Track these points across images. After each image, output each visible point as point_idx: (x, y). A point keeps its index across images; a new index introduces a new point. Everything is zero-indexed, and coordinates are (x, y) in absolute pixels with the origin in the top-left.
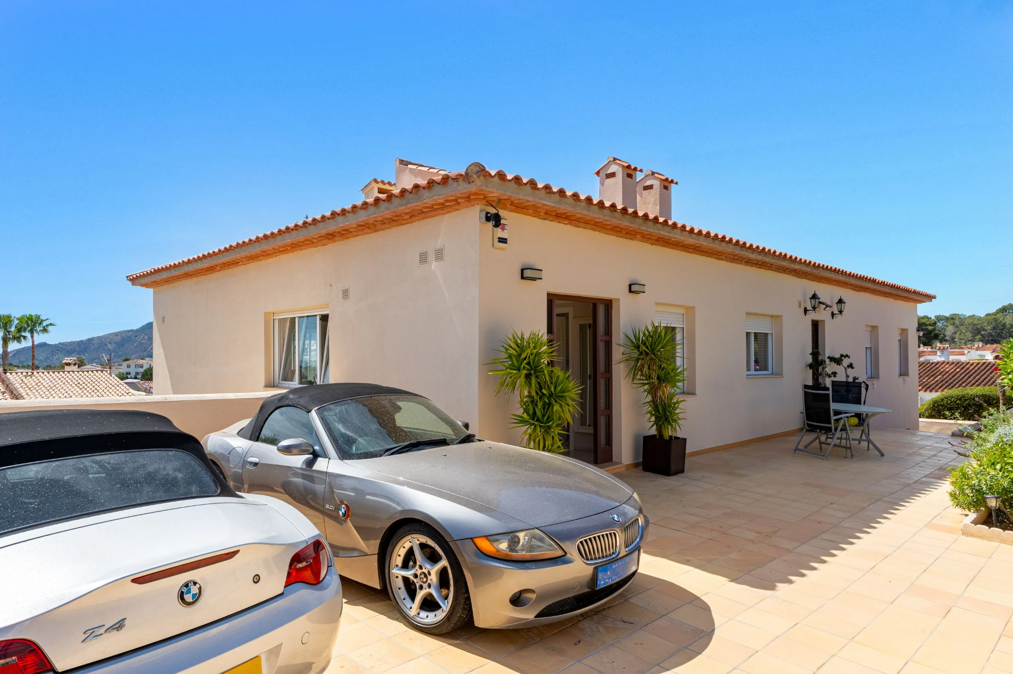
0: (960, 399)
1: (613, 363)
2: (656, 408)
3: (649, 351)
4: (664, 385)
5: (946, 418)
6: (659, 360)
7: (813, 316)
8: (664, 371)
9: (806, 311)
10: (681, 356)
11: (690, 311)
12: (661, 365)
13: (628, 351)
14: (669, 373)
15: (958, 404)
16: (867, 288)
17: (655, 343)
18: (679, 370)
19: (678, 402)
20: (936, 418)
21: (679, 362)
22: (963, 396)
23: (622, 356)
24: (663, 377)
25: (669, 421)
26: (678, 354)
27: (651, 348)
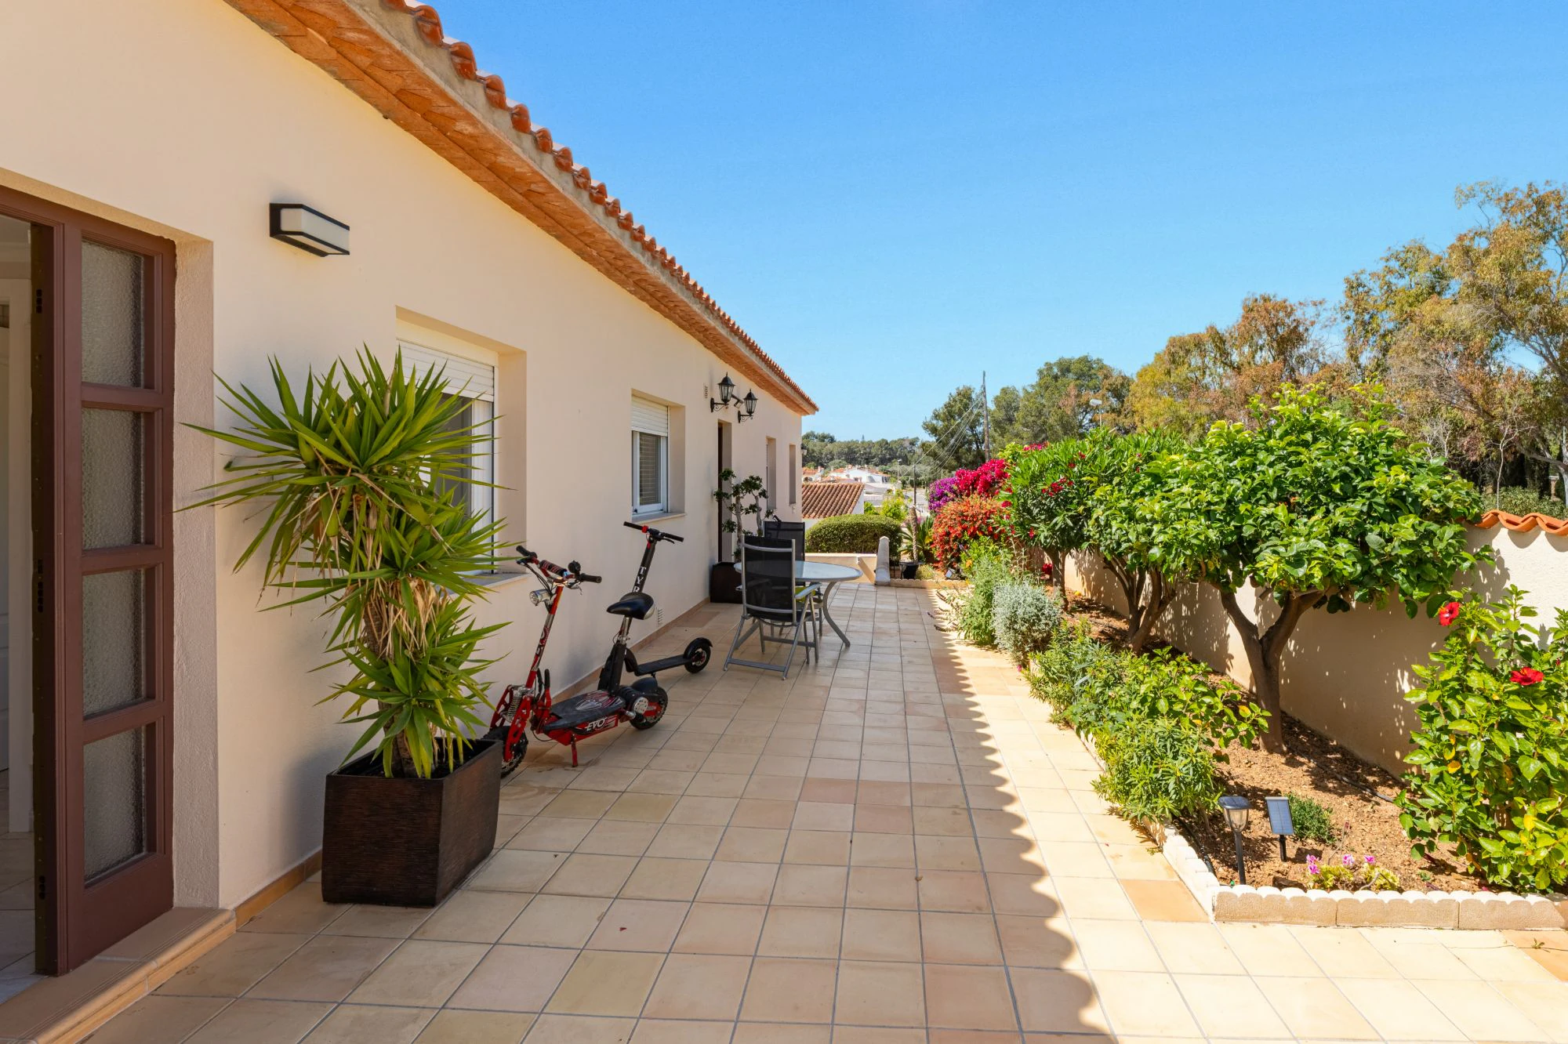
0: (837, 529)
1: (176, 505)
2: (380, 669)
3: (348, 458)
4: (413, 584)
5: (823, 552)
6: (393, 495)
7: (721, 414)
8: (414, 534)
9: (713, 404)
10: (487, 480)
11: (511, 358)
12: (400, 513)
13: (251, 457)
14: (434, 542)
15: (834, 535)
16: (773, 385)
17: (377, 429)
18: (476, 528)
19: (473, 636)
20: (814, 552)
21: (479, 499)
22: (840, 526)
23: (220, 476)
24: (409, 556)
25: (435, 710)
26: (476, 475)
27: (357, 452)
